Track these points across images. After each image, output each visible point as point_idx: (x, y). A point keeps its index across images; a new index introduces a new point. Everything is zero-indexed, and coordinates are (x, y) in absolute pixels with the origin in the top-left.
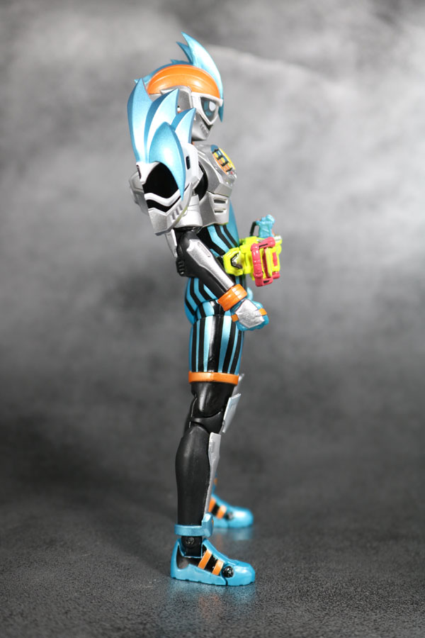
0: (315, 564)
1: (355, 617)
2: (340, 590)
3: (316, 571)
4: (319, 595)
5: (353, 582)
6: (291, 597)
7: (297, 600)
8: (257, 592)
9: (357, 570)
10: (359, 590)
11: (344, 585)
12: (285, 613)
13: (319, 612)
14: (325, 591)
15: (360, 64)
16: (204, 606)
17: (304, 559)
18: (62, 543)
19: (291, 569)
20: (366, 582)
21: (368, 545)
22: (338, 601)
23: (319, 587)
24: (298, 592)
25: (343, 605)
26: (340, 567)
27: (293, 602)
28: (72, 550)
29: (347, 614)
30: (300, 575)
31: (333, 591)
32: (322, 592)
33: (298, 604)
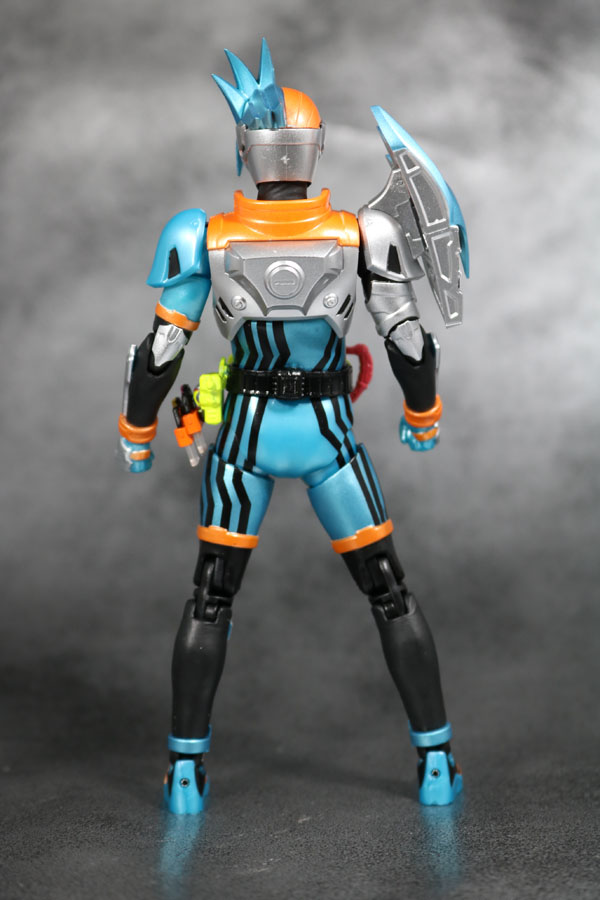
0: (511, 824)
1: (585, 890)
2: (555, 854)
3: (515, 833)
4: (525, 863)
5: (573, 843)
6: (482, 869)
7: (492, 872)
8: (429, 866)
9: (577, 828)
10: (585, 852)
11: (560, 848)
12: (476, 889)
13: (528, 887)
14: (533, 858)
15: (507, 131)
16: (350, 887)
17: (494, 819)
18: (125, 823)
19: (476, 833)
20: (593, 843)
21: (587, 795)
22: (556, 869)
23: (523, 854)
24: (491, 861)
25: (565, 875)
26: (550, 826)
27: (487, 875)
28: (141, 834)
29: (571, 887)
30: (492, 840)
31: (545, 856)
32: (528, 859)
33: (494, 877)
